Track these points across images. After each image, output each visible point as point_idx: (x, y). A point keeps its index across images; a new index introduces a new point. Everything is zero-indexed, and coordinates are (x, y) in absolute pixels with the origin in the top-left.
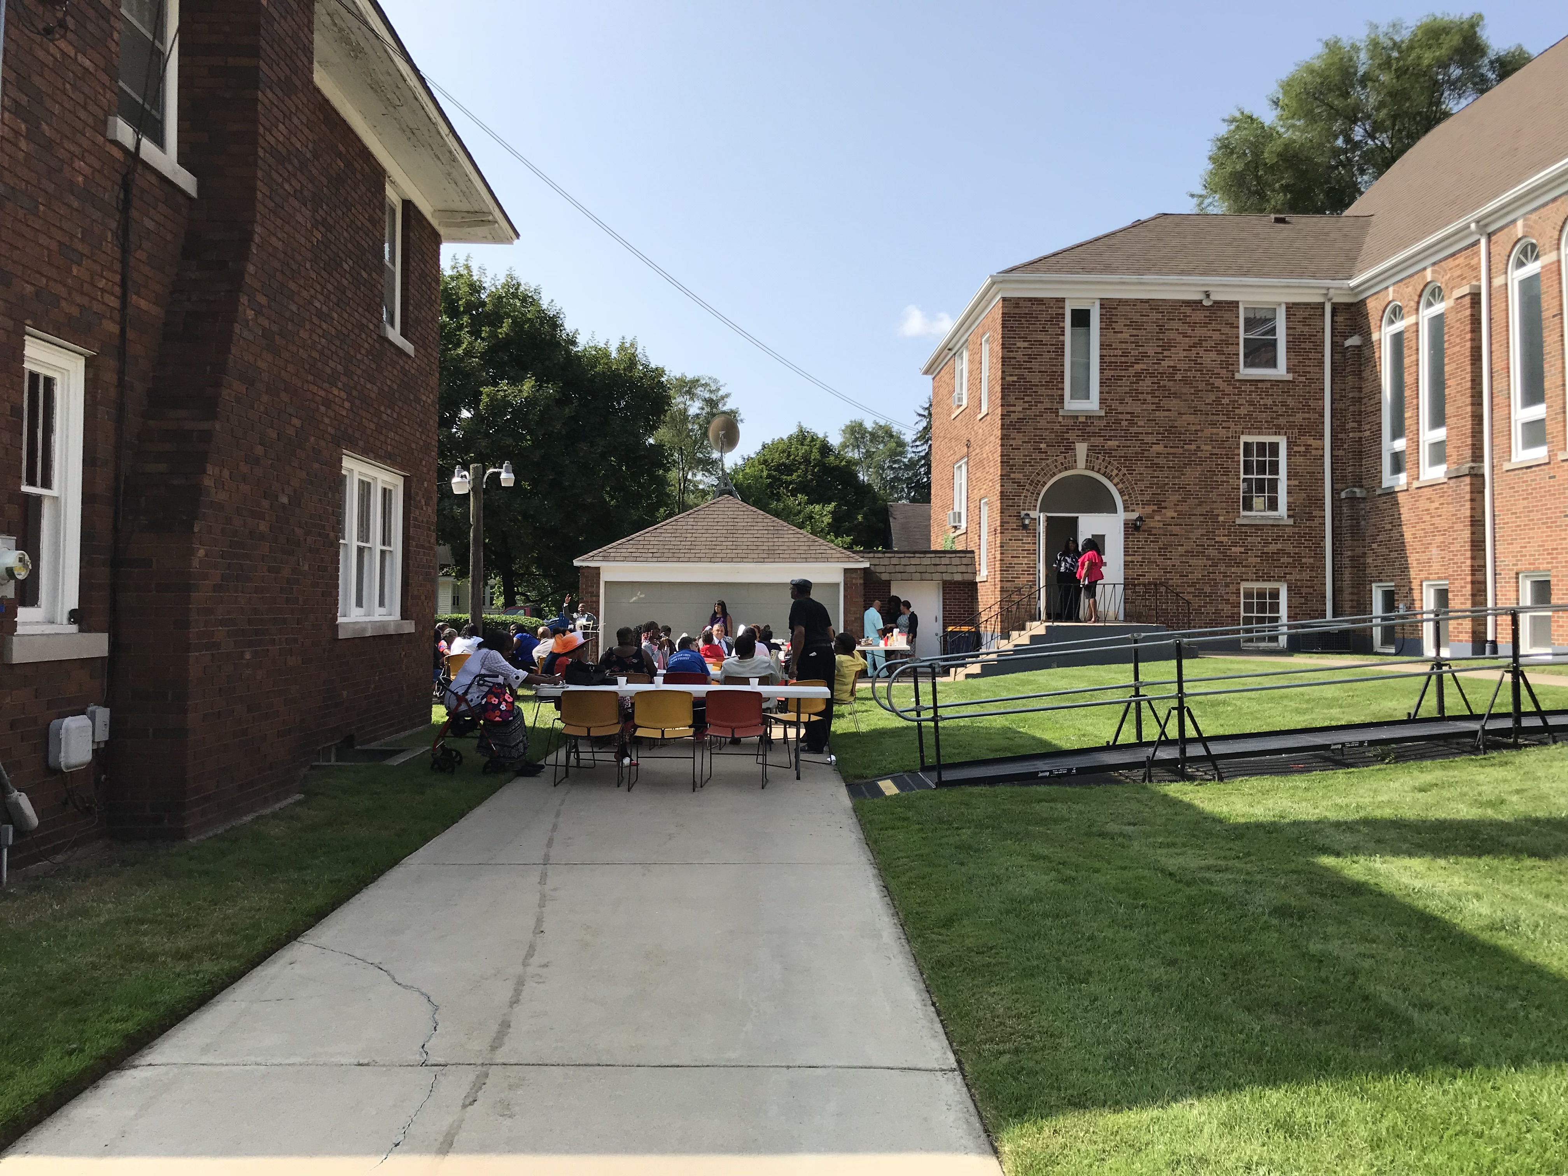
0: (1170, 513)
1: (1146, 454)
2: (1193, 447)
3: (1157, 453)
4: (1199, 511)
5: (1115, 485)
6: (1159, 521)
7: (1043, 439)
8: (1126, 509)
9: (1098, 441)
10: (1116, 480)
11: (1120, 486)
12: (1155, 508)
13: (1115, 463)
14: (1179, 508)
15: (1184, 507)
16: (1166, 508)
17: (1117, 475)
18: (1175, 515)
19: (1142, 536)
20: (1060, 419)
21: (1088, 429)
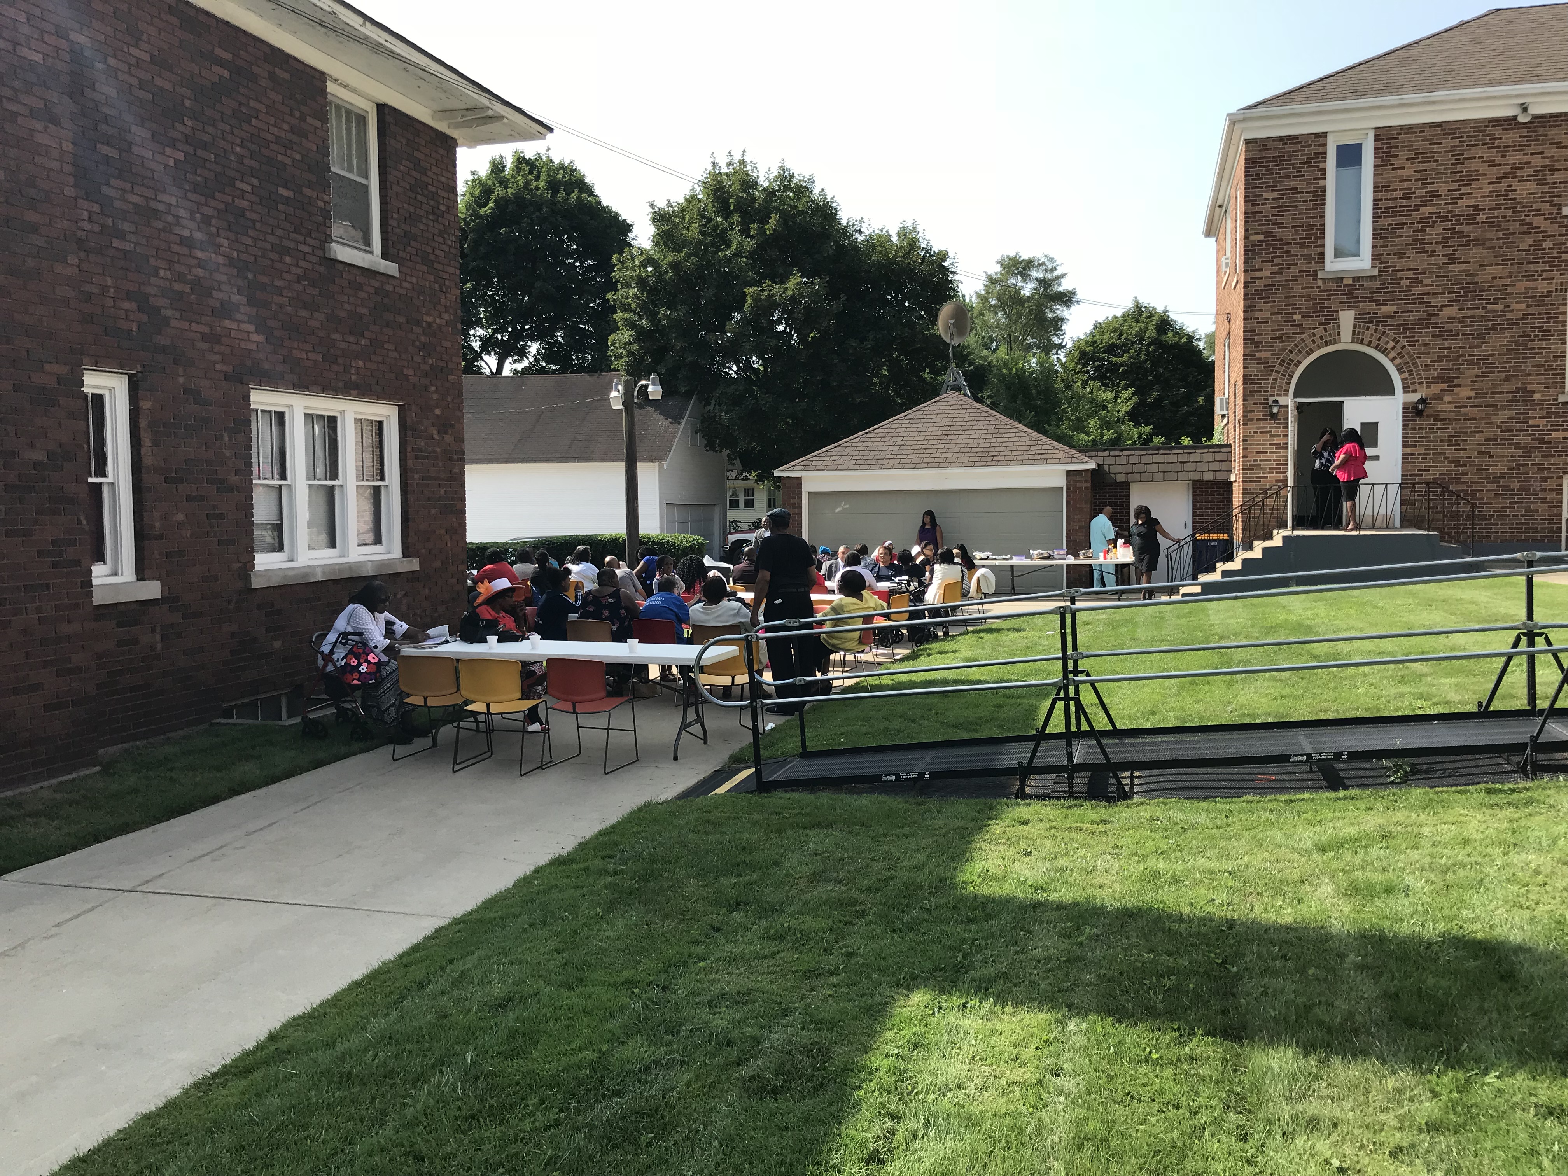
0: (1465, 392)
1: (1434, 319)
2: (1500, 307)
3: (1449, 318)
4: (1506, 387)
5: (1392, 360)
6: (1449, 403)
7: (1296, 308)
8: (1406, 389)
9: (1369, 307)
10: (1393, 354)
11: (1398, 361)
12: (1445, 386)
13: (1391, 333)
14: (1477, 385)
15: (1485, 385)
16: (1459, 386)
17: (1393, 348)
18: (1472, 394)
19: (1425, 423)
20: (1320, 283)
21: (1355, 293)
